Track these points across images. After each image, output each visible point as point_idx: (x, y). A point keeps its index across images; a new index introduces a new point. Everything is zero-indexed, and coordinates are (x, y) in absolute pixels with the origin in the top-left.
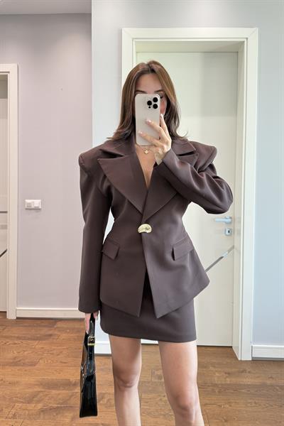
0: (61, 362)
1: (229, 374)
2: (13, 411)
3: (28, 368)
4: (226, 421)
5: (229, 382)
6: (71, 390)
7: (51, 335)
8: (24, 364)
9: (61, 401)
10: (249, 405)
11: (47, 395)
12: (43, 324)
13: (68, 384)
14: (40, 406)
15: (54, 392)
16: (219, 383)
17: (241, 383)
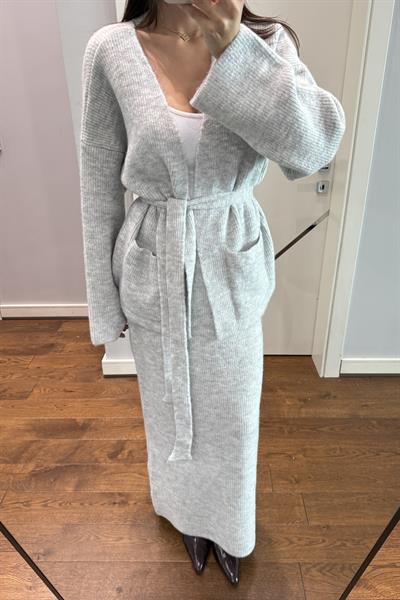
0: (66, 391)
1: (305, 401)
3: (20, 402)
4: (297, 482)
5: (304, 416)
6: (78, 438)
7: (52, 345)
8: (11, 397)
9: (61, 457)
10: (332, 453)
11: (40, 448)
12: (41, 327)
13: (75, 428)
14: (31, 467)
15: (52, 442)
16: (291, 416)
17: (322, 416)
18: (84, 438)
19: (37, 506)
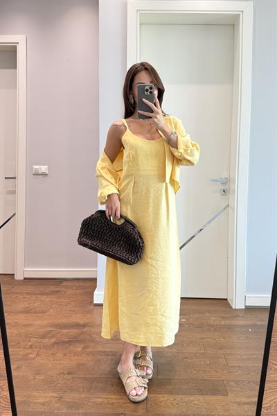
0: (70, 311)
2: (30, 344)
3: (38, 315)
4: (220, 349)
5: (223, 324)
6: (81, 329)
7: (58, 291)
8: (35, 312)
9: (72, 337)
11: (58, 333)
12: (50, 283)
13: (77, 325)
14: (53, 340)
15: (65, 331)
16: (215, 324)
18: (85, 330)
19: (59, 355)
